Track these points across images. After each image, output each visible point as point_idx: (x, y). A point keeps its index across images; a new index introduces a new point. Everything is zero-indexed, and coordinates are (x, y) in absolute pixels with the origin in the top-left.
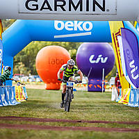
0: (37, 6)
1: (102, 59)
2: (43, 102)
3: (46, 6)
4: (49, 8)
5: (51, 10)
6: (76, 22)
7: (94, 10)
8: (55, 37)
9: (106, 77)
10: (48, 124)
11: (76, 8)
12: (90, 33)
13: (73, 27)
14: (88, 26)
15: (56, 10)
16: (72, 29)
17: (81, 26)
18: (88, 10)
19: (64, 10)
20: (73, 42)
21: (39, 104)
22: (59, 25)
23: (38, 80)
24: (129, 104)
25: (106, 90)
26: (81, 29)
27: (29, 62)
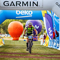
0: (8, 4)
1: (37, 27)
2: (11, 46)
3: (12, 4)
4: (14, 5)
5: (14, 6)
6: (25, 11)
7: (33, 6)
8: (16, 17)
9: (39, 35)
10: (13, 55)
11: (25, 5)
12: (31, 16)
13: (24, 13)
14: (30, 13)
15: (17, 6)
16: (24, 14)
17: (28, 13)
18: (30, 6)
19: (20, 6)
20: (24, 20)
21: (9, 46)
22: (18, 12)
23: (9, 36)
24: (49, 47)
25: (38, 40)
26: (27, 14)
27: (5, 28)
